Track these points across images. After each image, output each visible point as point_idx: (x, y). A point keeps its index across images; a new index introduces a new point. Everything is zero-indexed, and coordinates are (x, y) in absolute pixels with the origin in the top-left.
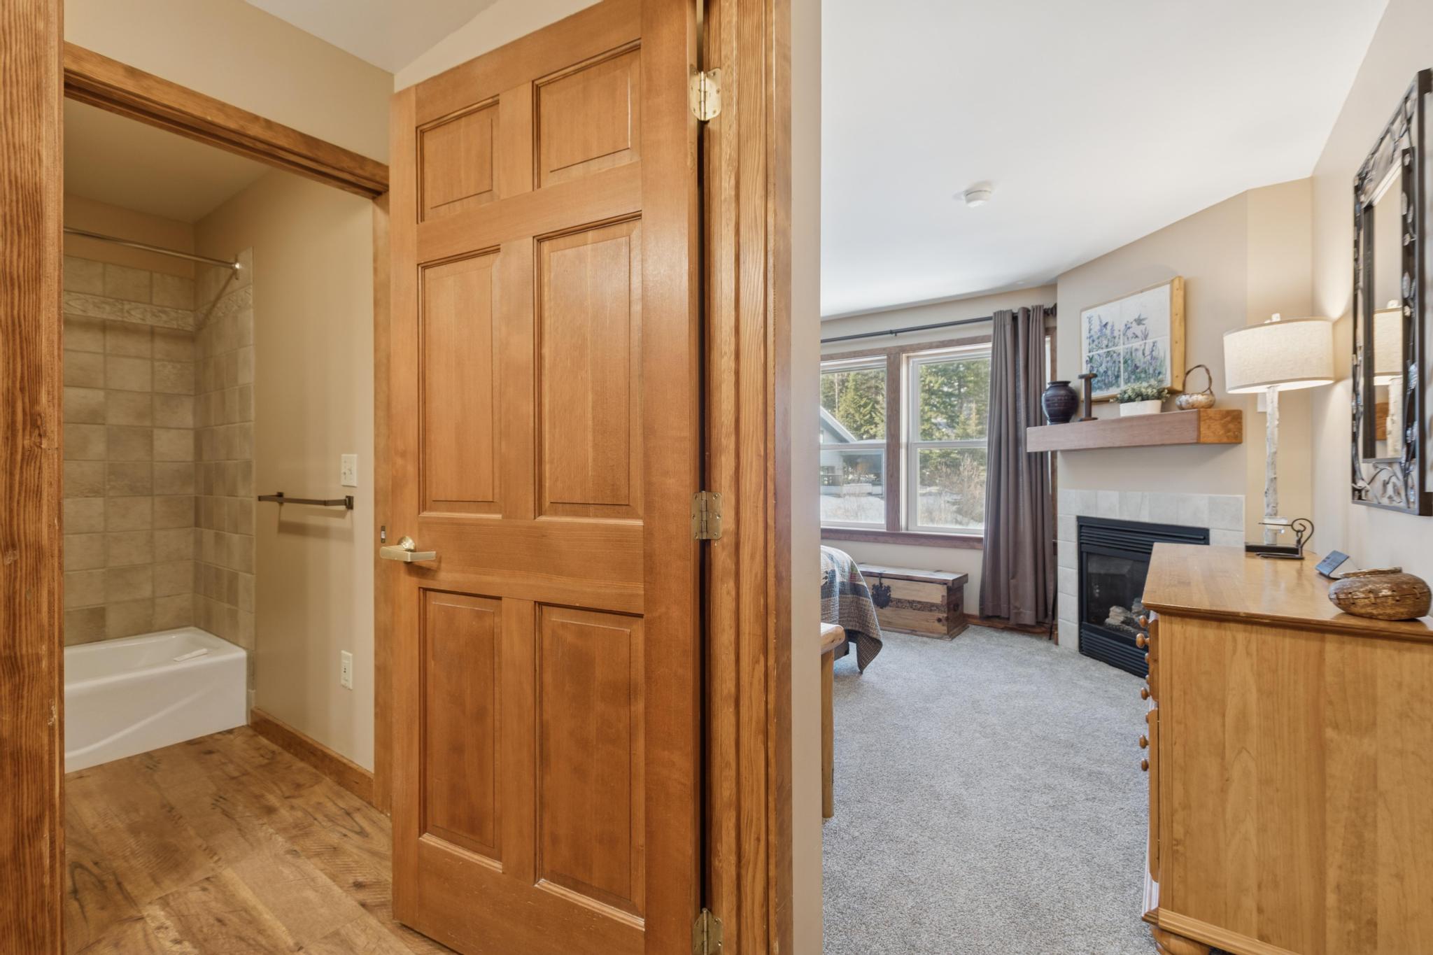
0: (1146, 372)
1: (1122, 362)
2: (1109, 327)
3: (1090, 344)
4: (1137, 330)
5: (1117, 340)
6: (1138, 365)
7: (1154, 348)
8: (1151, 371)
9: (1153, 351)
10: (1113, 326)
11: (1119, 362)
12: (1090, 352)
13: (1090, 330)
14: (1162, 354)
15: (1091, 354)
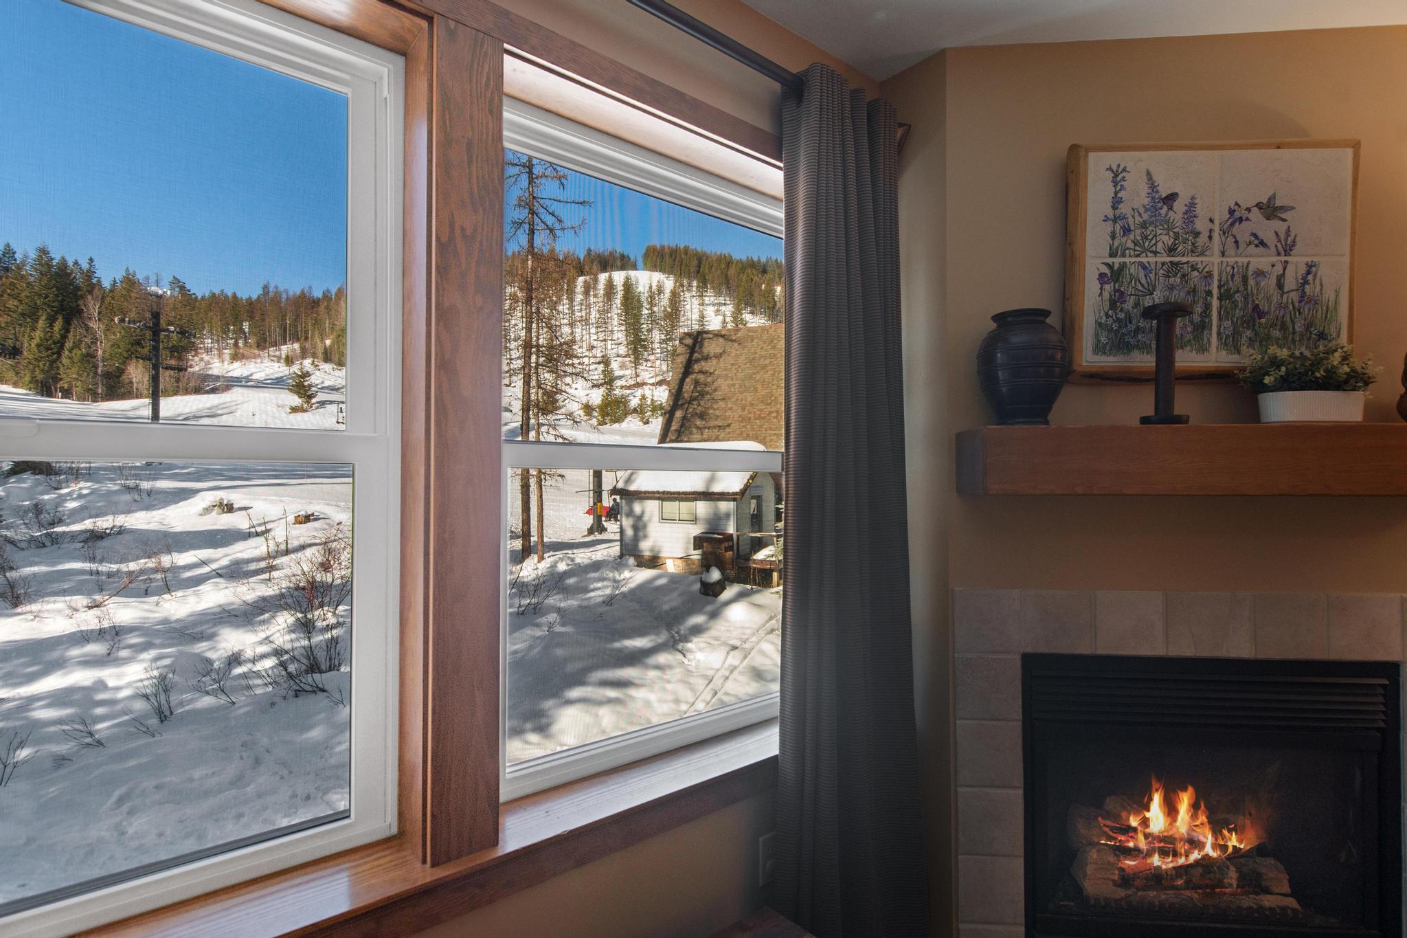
0: (1283, 327)
1: (1215, 292)
2: (1180, 206)
3: (1113, 237)
4: (1268, 229)
5: (1202, 240)
6: (1264, 306)
7: (1310, 277)
8: (1299, 327)
9: (1306, 282)
10: (1192, 205)
11: (1209, 293)
12: (1111, 255)
13: (1116, 202)
14: (1329, 294)
15: (1117, 261)
